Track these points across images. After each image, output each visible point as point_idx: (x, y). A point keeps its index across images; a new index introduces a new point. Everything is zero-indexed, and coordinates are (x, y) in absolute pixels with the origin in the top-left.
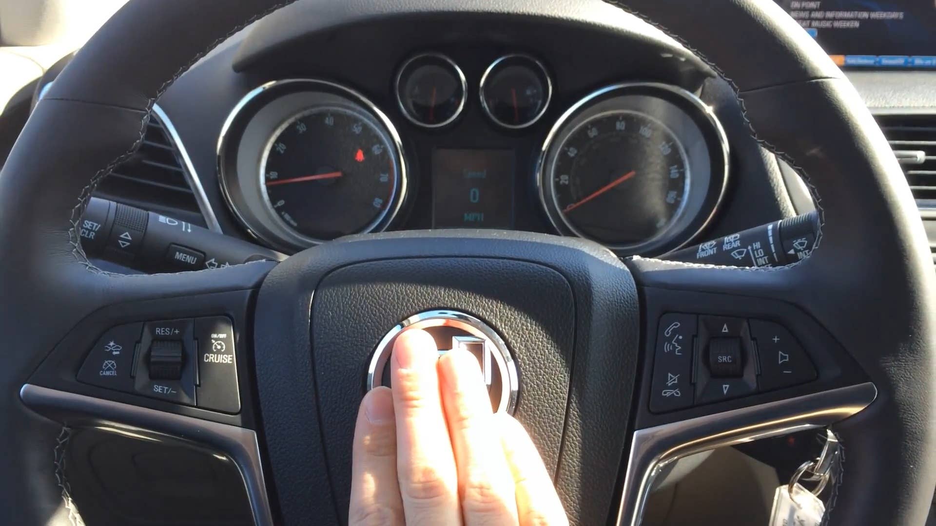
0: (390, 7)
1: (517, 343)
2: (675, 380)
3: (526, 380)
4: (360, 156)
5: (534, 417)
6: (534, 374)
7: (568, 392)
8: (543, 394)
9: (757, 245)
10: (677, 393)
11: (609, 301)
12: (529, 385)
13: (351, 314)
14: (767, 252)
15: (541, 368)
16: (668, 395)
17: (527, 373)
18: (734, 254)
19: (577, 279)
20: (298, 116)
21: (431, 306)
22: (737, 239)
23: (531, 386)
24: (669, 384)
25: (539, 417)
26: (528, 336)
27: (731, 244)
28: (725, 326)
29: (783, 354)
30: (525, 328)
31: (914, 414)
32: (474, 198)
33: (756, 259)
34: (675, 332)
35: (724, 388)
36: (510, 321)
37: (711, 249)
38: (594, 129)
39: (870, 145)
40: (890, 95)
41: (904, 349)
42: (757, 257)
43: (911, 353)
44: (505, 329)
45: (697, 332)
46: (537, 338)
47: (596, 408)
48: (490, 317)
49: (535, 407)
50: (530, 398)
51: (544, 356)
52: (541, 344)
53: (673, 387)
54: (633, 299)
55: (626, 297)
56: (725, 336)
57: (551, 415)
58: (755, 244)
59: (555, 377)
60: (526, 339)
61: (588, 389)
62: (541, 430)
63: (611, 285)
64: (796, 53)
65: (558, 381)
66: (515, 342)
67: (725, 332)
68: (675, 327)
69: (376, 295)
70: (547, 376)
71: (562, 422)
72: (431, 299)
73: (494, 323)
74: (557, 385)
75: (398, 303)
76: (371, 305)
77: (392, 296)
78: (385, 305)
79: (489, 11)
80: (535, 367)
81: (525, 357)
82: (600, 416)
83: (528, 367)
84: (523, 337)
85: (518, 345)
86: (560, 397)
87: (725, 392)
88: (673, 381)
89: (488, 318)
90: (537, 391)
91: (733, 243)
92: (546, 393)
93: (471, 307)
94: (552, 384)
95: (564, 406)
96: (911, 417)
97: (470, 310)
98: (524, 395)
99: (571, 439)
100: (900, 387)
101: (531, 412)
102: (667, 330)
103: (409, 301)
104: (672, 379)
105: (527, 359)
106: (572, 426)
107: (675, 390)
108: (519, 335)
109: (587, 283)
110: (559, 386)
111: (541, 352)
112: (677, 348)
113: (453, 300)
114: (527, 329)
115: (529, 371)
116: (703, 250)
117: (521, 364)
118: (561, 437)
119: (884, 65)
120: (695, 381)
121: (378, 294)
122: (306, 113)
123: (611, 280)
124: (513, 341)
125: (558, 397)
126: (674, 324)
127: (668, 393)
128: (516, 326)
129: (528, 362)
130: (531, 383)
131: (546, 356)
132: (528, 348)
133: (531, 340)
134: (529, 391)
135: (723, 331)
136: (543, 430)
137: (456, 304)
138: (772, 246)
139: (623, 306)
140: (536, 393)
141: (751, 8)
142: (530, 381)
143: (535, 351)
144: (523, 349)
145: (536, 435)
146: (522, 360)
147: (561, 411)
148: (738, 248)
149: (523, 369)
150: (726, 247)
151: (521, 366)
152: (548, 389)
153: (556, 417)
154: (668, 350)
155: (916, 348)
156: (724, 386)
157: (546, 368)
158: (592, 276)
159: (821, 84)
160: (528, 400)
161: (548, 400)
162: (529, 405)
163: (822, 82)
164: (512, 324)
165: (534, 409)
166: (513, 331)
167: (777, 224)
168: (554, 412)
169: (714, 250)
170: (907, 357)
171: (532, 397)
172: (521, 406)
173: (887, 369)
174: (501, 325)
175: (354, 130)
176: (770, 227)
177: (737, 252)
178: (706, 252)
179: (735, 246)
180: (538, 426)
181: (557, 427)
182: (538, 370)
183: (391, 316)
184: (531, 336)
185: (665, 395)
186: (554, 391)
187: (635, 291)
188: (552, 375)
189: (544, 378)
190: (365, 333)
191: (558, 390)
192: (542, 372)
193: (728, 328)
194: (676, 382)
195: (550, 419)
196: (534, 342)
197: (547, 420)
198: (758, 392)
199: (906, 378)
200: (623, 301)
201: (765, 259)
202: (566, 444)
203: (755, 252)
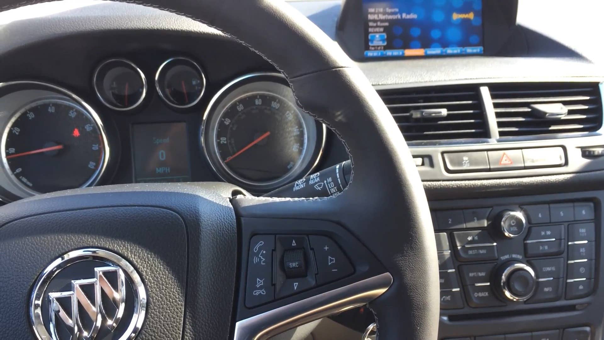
0: (72, 28)
1: (144, 268)
2: (261, 283)
3: (152, 294)
4: (76, 133)
5: (160, 321)
6: (158, 289)
7: (184, 300)
8: (166, 303)
9: (330, 180)
10: (263, 292)
11: (214, 230)
12: (155, 298)
13: (15, 258)
14: (336, 184)
15: (163, 285)
16: (257, 294)
17: (152, 289)
18: (316, 186)
19: (189, 217)
20: (28, 107)
21: (77, 246)
22: (318, 176)
23: (156, 299)
24: (258, 286)
25: (164, 321)
26: (152, 262)
27: (314, 180)
28: (294, 241)
29: (331, 258)
30: (150, 256)
31: (417, 291)
32: (162, 157)
33: (329, 189)
34: (260, 248)
35: (295, 285)
36: (138, 252)
37: (302, 184)
38: (241, 105)
39: (374, 111)
40: (425, 74)
41: (407, 248)
42: (330, 187)
43: (412, 250)
44: (134, 258)
45: (275, 247)
46: (159, 263)
47: (207, 309)
48: (122, 251)
49: (160, 314)
50: (156, 308)
51: (165, 276)
52: (162, 267)
53: (261, 288)
54: (232, 227)
55: (227, 226)
56: (294, 249)
57: (172, 319)
58: (329, 179)
59: (174, 290)
60: (151, 264)
61: (200, 296)
62: (166, 331)
63: (216, 219)
64: (321, 51)
65: (176, 293)
66: (142, 268)
67: (294, 246)
68: (260, 245)
69: (34, 242)
70: (168, 290)
71: (182, 322)
72: (77, 241)
73: (126, 255)
74: (176, 296)
75: (51, 247)
76: (31, 250)
77: (47, 242)
78: (41, 249)
79: (144, 28)
80: (159, 284)
81: (150, 278)
82: (210, 314)
83: (153, 285)
84: (149, 263)
85: (145, 269)
86: (179, 304)
87: (295, 288)
88: (260, 283)
89: (121, 252)
90: (161, 302)
91: (315, 179)
92: (168, 303)
93: (108, 245)
94: (172, 295)
95: (182, 311)
96: (416, 294)
97: (107, 246)
98: (151, 306)
99: (189, 334)
100: (407, 274)
101: (157, 318)
102: (255, 248)
103: (60, 244)
104: (260, 282)
105: (152, 279)
106: (189, 325)
107: (262, 290)
108: (145, 262)
109: (196, 219)
110: (177, 296)
111: (162, 273)
112: (263, 260)
113: (94, 240)
114: (151, 257)
115: (154, 288)
116: (297, 185)
117: (148, 283)
118: (181, 334)
119: (449, 54)
120: (275, 283)
121: (36, 241)
122: (33, 105)
123: (217, 215)
124: (141, 267)
125: (177, 304)
126: (260, 243)
127: (257, 293)
128: (143, 255)
129: (153, 281)
130: (156, 296)
131: (166, 275)
132: (152, 271)
133: (155, 265)
134: (155, 303)
135: (293, 245)
136: (167, 330)
137: (96, 243)
138: (339, 180)
139: (225, 233)
140: (160, 303)
141: (288, 21)
142: (155, 294)
143: (158, 273)
144: (149, 272)
145: (162, 334)
146: (148, 280)
147: (180, 315)
148: (319, 182)
149: (150, 287)
150: (311, 182)
151: (148, 285)
152: (169, 299)
153: (176, 319)
154: (256, 261)
155: (415, 246)
156: (295, 284)
157: (166, 284)
158: (201, 214)
159: (339, 72)
160: (154, 309)
161: (169, 307)
162: (155, 313)
163: (339, 70)
164: (139, 254)
165: (159, 316)
166: (141, 260)
167: (342, 165)
168: (174, 316)
169: (304, 185)
170: (410, 253)
171: (157, 307)
172: (149, 314)
173: (397, 262)
174: (132, 256)
175: (70, 115)
176: (338, 167)
177: (318, 185)
178: (299, 186)
179: (317, 181)
180: (163, 327)
181: (178, 327)
182: (161, 286)
183: (46, 257)
184: (154, 261)
185: (255, 294)
186: (174, 301)
187: (234, 221)
188: (172, 289)
189: (166, 292)
190: (26, 272)
191: (177, 299)
192: (164, 287)
193: (296, 243)
194: (262, 284)
195: (172, 322)
196: (157, 266)
197: (169, 322)
198: (317, 286)
199: (410, 267)
200: (225, 229)
201: (335, 189)
202: (185, 338)
203: (329, 184)
